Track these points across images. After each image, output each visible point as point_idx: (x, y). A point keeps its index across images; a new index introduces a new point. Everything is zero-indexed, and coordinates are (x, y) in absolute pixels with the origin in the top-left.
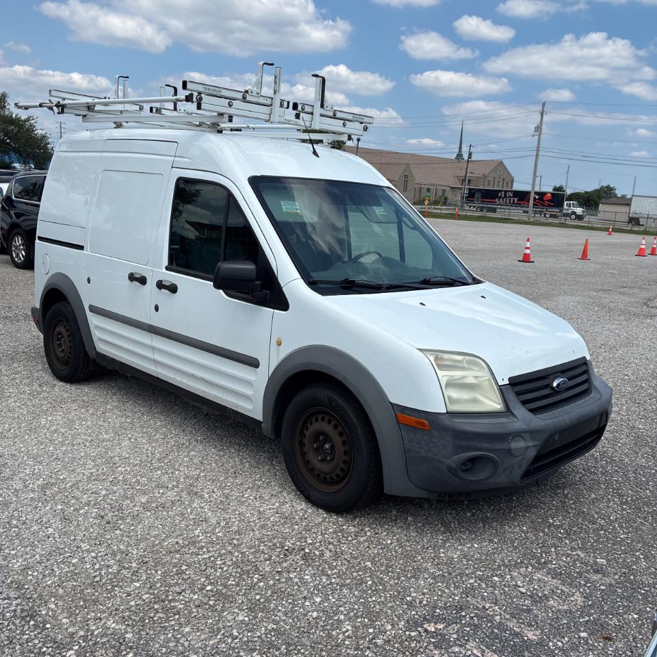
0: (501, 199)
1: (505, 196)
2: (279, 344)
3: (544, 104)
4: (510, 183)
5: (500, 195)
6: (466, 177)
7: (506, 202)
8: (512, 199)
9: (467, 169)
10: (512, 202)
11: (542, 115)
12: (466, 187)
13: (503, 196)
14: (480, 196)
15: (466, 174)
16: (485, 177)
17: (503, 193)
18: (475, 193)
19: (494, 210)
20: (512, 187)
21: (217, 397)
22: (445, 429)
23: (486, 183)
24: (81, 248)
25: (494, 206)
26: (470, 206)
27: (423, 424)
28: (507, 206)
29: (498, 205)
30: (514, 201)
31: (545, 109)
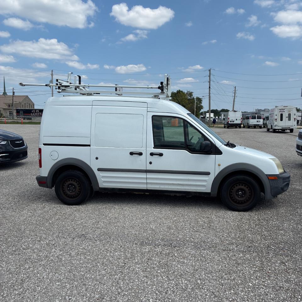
0: (33, 114)
1: (35, 112)
2: (219, 165)
3: (52, 71)
4: (33, 106)
5: (32, 111)
6: (13, 103)
7: (36, 115)
8: (39, 113)
9: (13, 100)
10: (39, 115)
11: (52, 76)
12: (14, 108)
13: (34, 112)
14: (22, 112)
15: (13, 102)
16: (20, 103)
17: (34, 110)
18: (20, 111)
19: (31, 119)
20: (34, 108)
21: (186, 189)
22: (281, 178)
23: (21, 106)
24: (89, 146)
25: (31, 117)
26: (18, 118)
27: (276, 178)
28: (37, 116)
29: (32, 116)
30: (40, 114)
31: (53, 73)
